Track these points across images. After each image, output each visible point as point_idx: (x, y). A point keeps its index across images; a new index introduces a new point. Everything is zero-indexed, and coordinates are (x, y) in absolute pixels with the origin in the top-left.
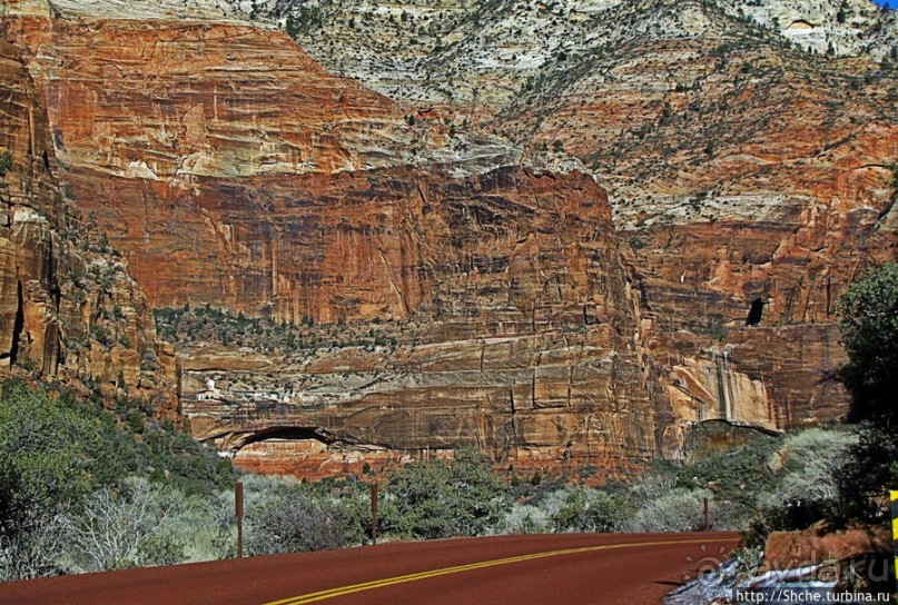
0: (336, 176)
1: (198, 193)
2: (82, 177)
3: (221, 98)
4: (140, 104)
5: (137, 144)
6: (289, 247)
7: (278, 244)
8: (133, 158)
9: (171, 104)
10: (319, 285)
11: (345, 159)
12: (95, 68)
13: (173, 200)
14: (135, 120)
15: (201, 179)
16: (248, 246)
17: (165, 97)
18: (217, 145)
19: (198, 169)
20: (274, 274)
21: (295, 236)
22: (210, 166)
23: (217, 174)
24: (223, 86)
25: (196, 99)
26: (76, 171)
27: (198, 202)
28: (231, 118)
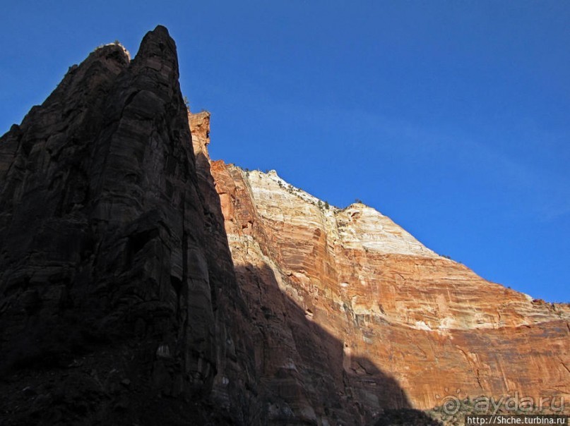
0: (518, 328)
1: (452, 338)
2: (398, 329)
3: (451, 292)
4: (416, 293)
5: (419, 313)
6: (508, 364)
7: (503, 363)
8: (418, 319)
9: (429, 294)
10: (530, 385)
11: (521, 320)
12: (391, 275)
13: (442, 342)
14: (415, 301)
15: (452, 331)
16: (488, 364)
17: (425, 290)
18: (455, 314)
19: (449, 326)
20: (505, 379)
21: (509, 359)
22: (454, 324)
23: (459, 328)
24: (450, 286)
25: (440, 292)
26: (393, 325)
27: (453, 343)
28: (458, 301)
